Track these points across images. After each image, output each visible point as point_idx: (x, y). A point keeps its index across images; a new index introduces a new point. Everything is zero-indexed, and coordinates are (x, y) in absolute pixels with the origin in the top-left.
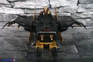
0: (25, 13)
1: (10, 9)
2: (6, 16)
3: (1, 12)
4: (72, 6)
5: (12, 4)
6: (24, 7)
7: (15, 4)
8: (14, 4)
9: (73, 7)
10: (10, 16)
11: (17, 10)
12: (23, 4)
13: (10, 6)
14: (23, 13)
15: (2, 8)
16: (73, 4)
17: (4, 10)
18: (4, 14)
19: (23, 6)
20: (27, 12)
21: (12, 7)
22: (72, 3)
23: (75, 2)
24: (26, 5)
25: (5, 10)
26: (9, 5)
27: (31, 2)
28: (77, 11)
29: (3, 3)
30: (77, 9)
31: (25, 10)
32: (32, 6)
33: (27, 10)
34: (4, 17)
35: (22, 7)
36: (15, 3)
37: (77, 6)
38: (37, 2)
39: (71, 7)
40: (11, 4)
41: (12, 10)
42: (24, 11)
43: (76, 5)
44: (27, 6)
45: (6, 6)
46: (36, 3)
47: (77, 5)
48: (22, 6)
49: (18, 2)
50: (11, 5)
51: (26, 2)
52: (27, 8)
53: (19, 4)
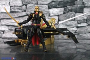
0: (9, 30)
6: (9, 24)
11: (2, 26)
12: (8, 22)
14: (8, 29)
20: (11, 29)
23: (56, 19)
30: (58, 26)
31: (10, 27)
32: (16, 23)
33: (11, 26)
36: (2, 20)
38: (21, 20)
42: (8, 28)
43: (57, 22)
44: (12, 23)
48: (7, 23)
49: (4, 20)
51: (11, 20)
52: (12, 25)
53: (4, 21)
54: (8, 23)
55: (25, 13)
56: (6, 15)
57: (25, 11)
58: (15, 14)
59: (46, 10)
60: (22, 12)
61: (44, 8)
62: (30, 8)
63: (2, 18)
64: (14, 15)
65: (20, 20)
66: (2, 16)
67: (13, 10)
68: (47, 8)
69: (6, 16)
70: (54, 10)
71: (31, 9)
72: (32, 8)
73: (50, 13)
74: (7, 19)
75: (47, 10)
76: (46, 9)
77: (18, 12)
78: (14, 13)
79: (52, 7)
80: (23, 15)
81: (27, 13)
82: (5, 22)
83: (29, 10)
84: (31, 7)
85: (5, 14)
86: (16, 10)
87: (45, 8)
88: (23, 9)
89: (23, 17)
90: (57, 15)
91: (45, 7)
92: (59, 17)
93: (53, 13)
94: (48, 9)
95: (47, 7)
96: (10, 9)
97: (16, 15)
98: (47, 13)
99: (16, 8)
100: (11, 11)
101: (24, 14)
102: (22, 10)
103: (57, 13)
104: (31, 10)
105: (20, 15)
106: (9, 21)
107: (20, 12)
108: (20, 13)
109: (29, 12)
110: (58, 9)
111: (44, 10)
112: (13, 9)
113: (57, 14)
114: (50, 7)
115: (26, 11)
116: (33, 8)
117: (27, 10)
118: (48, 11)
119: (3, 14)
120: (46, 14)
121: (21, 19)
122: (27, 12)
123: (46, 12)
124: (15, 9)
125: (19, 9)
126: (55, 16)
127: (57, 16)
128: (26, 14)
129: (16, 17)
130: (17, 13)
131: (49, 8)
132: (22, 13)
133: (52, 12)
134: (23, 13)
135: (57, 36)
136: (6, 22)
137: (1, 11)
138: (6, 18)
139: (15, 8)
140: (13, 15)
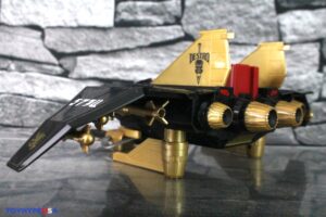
1: (57, 83)
2: (37, 104)
3: (21, 91)
4: (300, 73)
5: (67, 63)
6: (109, 76)
7: (79, 64)
8: (75, 63)
9: (303, 77)
10: (52, 106)
11: (83, 84)
12: (107, 65)
13: (58, 69)
15: (27, 77)
16: (301, 68)
17: (32, 83)
18: (32, 97)
19: (108, 72)
21: (65, 74)
22: (299, 61)
23: (309, 58)
24: (119, 69)
25: (37, 82)
26: (54, 65)
27: (140, 57)
28: (321, 91)
29: (33, 58)
30: (318, 87)
32: (140, 73)
34: (29, 109)
35: (102, 76)
36: (80, 58)
37: (321, 75)
39: (295, 77)
40: (63, 61)
41: (62, 85)
43: (316, 69)
44: (123, 73)
45: (42, 69)
46: (159, 61)
47: (320, 70)
48: (103, 72)
49: (91, 57)
50: (61, 66)
51: (119, 57)
53: (91, 63)
54: (105, 69)
55: (179, 27)
56: (98, 38)
57: (178, 21)
58: (136, 32)
59: (266, 19)
60: (166, 24)
61: (258, 11)
62: (199, 7)
63: (79, 49)
64: (133, 39)
65: (157, 57)
66: (79, 43)
67: (125, 16)
68: (269, 8)
69: (96, 42)
70: (299, 18)
71: (202, 10)
72: (207, 8)
73: (283, 29)
74: (103, 53)
75: (272, 17)
76: (264, 12)
77: (147, 24)
78: (133, 29)
79: (293, 5)
80: (171, 37)
81: (185, 28)
82: (92, 68)
83: (196, 18)
84: (203, 6)
85: (93, 35)
86: (141, 17)
87: (262, 8)
88: (169, 13)
89: (170, 47)
90: (314, 37)
91: (264, 4)
92: (322, 46)
93: (295, 31)
94: (273, 13)
95: (272, 5)
96: (116, 13)
97: (139, 37)
98: (269, 29)
99: (138, 10)
100: (118, 20)
101: (174, 32)
102: (167, 16)
103: (312, 30)
104: (205, 18)
105: (158, 38)
106: (112, 61)
107: (159, 25)
108: (158, 28)
109: (193, 23)
110: (316, 11)
111: (257, 17)
112: (129, 10)
113: (315, 32)
114: (285, 4)
115: (183, 21)
116: (212, 9)
117: (185, 16)
118: (275, 20)
119: (83, 35)
120: (267, 34)
121: (160, 52)
122: (188, 23)
123: (265, 24)
124: (136, 13)
125: (155, 13)
126: (306, 42)
127: (312, 45)
128: (182, 34)
129: (141, 48)
130: (144, 29)
131: (280, 10)
132: (164, 28)
133: (293, 24)
134: (169, 28)
135: (320, 129)
136: (95, 65)
137: (76, 20)
138: (99, 49)
139: (135, 6)
140: (127, 38)
